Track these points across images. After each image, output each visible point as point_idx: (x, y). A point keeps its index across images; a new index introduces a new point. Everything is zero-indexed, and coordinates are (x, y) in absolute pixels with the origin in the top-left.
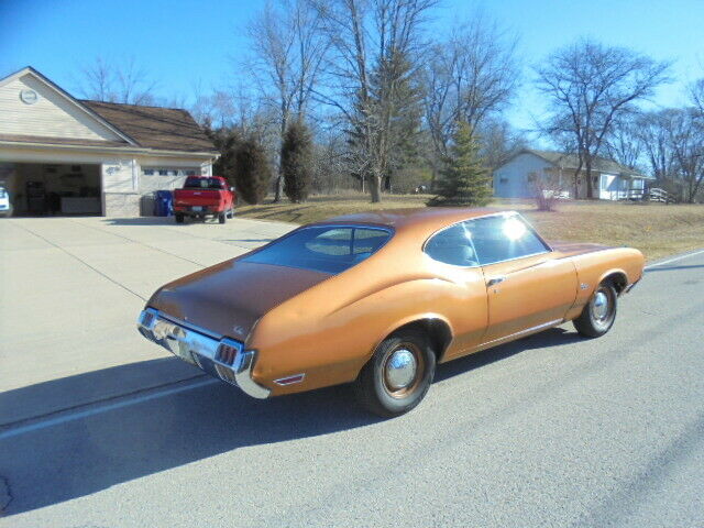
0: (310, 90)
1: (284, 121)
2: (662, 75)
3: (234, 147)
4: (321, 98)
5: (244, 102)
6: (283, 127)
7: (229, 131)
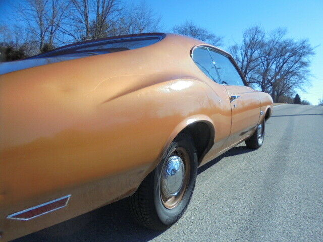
0: (58, 25)
1: (41, 43)
2: (219, 42)
3: (10, 54)
4: (63, 31)
5: (18, 29)
6: (41, 46)
7: (7, 44)
